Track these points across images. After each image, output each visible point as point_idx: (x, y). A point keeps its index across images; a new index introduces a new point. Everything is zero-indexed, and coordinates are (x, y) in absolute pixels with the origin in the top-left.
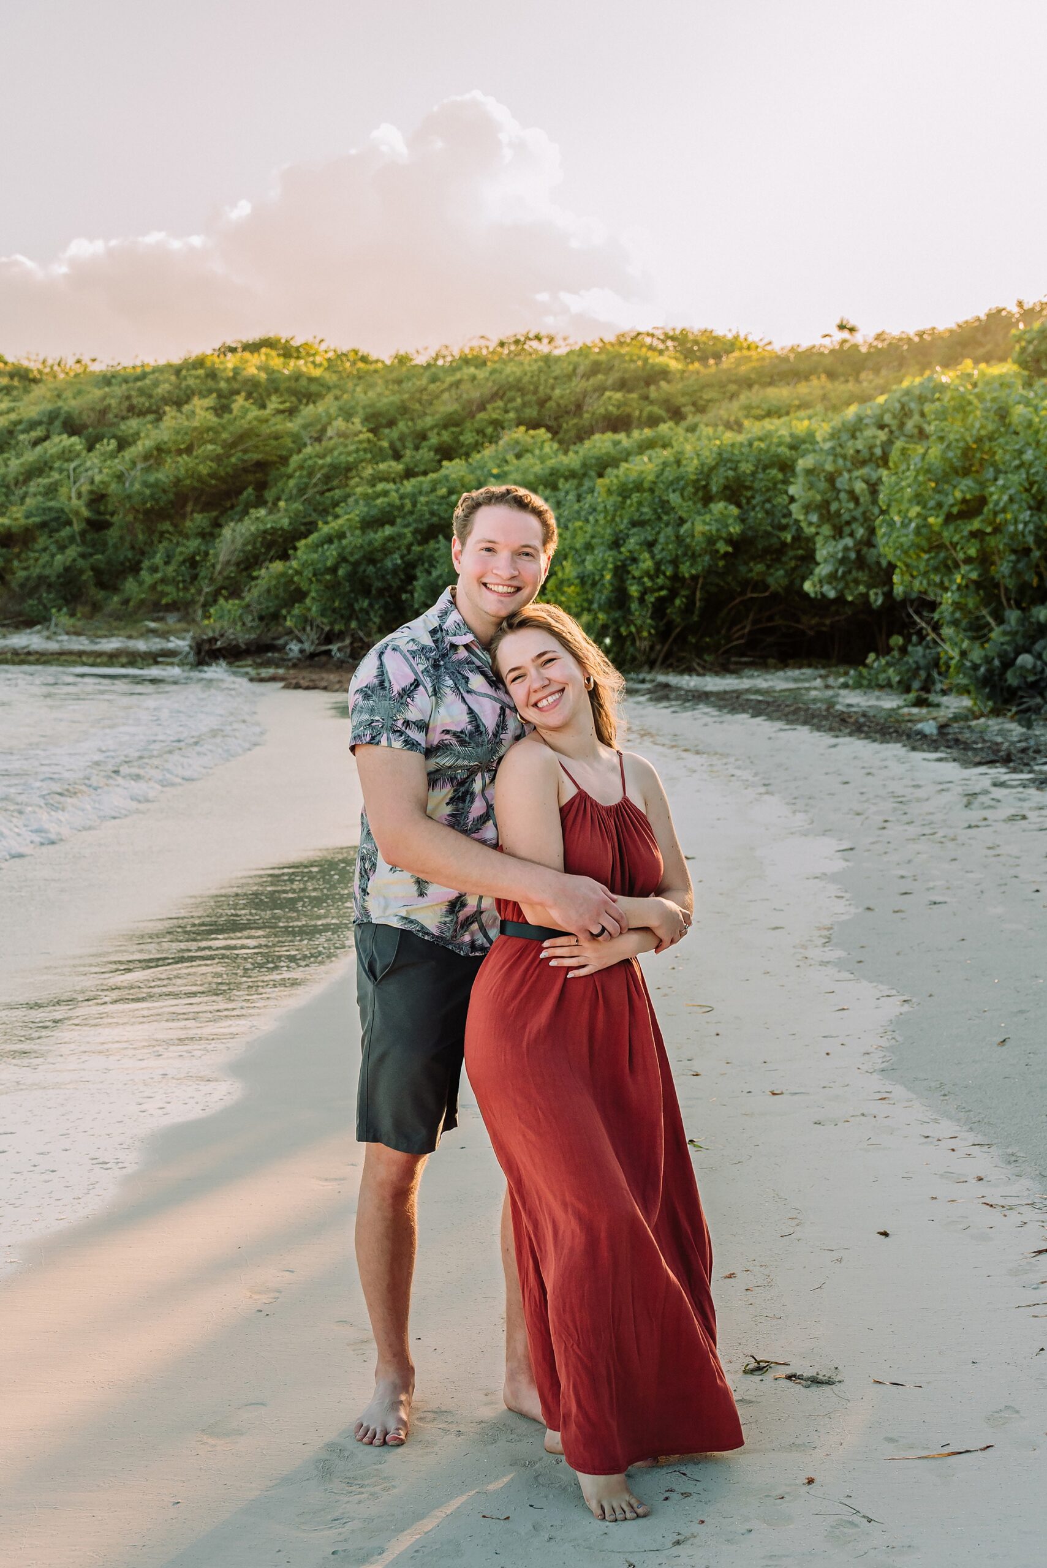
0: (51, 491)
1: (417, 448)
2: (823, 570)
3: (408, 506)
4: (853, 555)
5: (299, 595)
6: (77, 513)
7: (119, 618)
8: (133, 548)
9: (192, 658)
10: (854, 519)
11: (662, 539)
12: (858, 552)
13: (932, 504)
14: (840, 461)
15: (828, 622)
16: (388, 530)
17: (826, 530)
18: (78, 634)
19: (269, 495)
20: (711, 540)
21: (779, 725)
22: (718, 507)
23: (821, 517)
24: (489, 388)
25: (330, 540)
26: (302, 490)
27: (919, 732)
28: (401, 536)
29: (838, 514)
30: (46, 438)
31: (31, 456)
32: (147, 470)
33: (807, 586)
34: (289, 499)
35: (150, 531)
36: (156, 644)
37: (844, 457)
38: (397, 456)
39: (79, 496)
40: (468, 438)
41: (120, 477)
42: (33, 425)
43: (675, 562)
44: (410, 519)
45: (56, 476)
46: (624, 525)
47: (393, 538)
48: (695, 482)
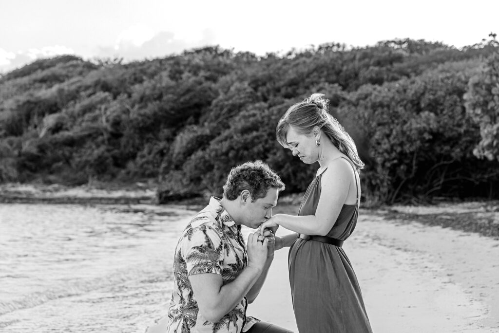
0: (95, 119)
1: (275, 96)
2: (485, 142)
3: (266, 120)
5: (210, 168)
6: (106, 129)
7: (124, 181)
8: (133, 146)
9: (157, 201)
11: (394, 133)
14: (494, 78)
15: (486, 176)
16: (255, 134)
17: (486, 119)
18: (102, 188)
19: (201, 120)
20: (421, 132)
21: (460, 232)
22: (425, 114)
23: (483, 111)
24: (312, 66)
25: (226, 139)
26: (217, 117)
28: (262, 136)
29: (493, 109)
30: (94, 93)
31: (86, 102)
32: (140, 108)
33: (476, 152)
34: (212, 121)
35: (142, 138)
36: (140, 194)
38: (265, 100)
39: (107, 121)
40: (300, 90)
41: (127, 112)
42: (87, 88)
43: (401, 144)
44: (266, 128)
45: (97, 112)
46: (374, 124)
47: (257, 137)
48: (412, 102)
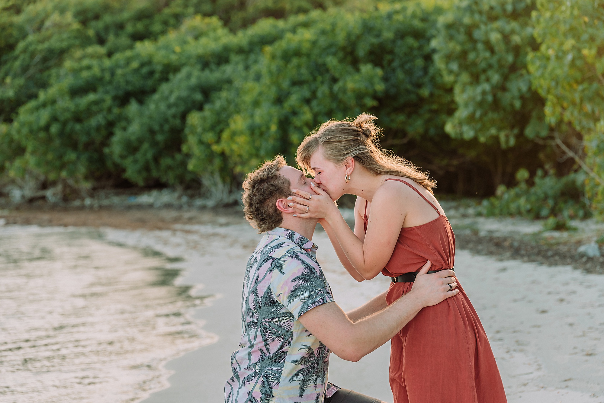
1: (117, 35)
2: (462, 113)
3: (107, 76)
4: (490, 98)
5: (20, 151)
10: (490, 66)
12: (495, 96)
13: (585, 37)
14: (477, 17)
16: (92, 97)
17: (465, 77)
20: (360, 96)
22: (365, 69)
23: (460, 66)
25: (44, 105)
26: (25, 69)
27: (582, 255)
28: (102, 101)
29: (475, 63)
33: (449, 128)
34: (15, 76)
37: (480, 13)
38: (101, 41)
40: (157, 27)
44: (109, 88)
46: (285, 84)
47: (96, 103)
48: (343, 49)
